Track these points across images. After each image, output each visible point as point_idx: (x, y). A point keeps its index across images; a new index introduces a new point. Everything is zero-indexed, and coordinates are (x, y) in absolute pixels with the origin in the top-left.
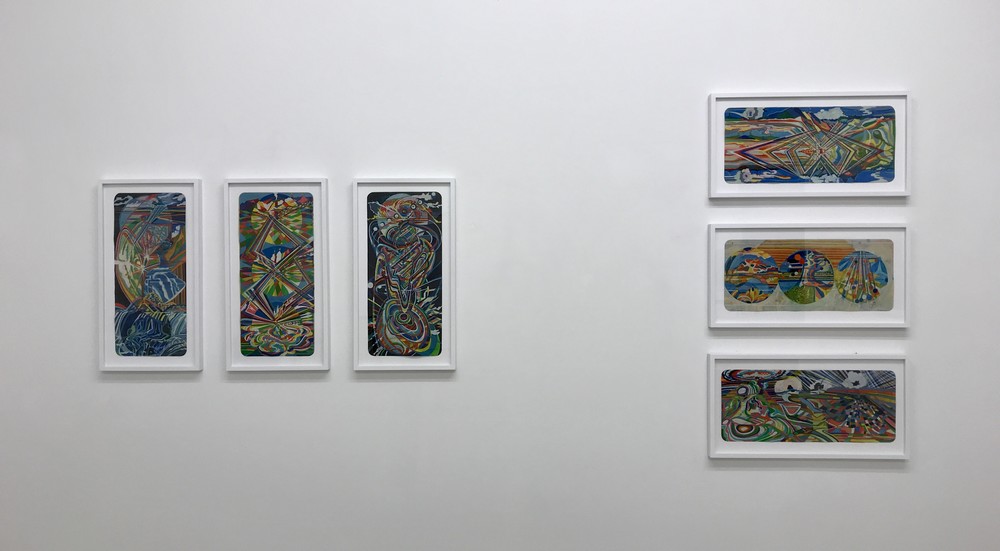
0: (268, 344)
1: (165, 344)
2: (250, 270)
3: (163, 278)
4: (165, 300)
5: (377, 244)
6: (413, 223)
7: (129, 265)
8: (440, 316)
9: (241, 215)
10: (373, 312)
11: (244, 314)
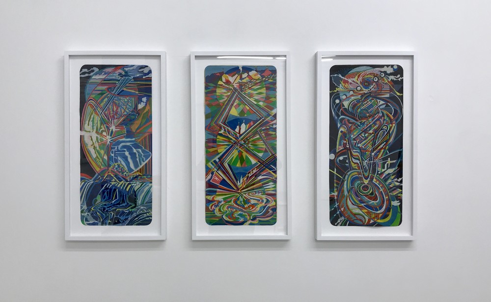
0: (232, 213)
1: (130, 213)
2: (214, 141)
3: (129, 149)
4: (130, 170)
5: (338, 116)
6: (375, 96)
7: (94, 135)
8: (401, 188)
9: (206, 87)
10: (335, 182)
11: (209, 184)
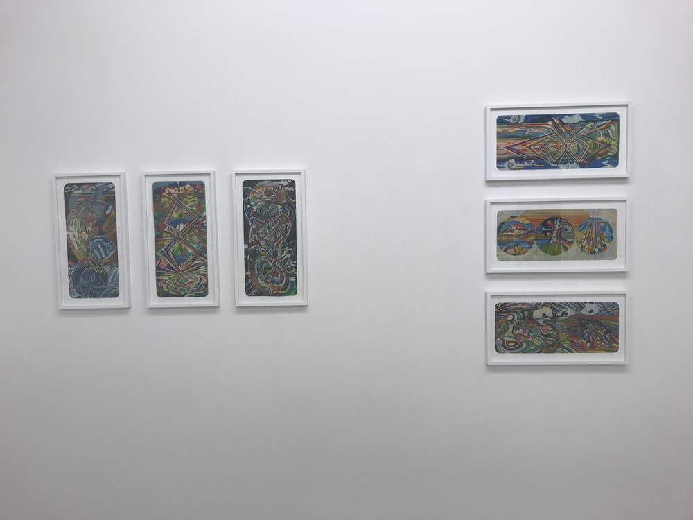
0: (176, 289)
1: (104, 289)
2: (161, 236)
3: (101, 243)
4: (103, 258)
5: (250, 217)
6: (275, 202)
7: (76, 234)
8: (296, 268)
9: (154, 198)
10: (248, 265)
11: (158, 268)
